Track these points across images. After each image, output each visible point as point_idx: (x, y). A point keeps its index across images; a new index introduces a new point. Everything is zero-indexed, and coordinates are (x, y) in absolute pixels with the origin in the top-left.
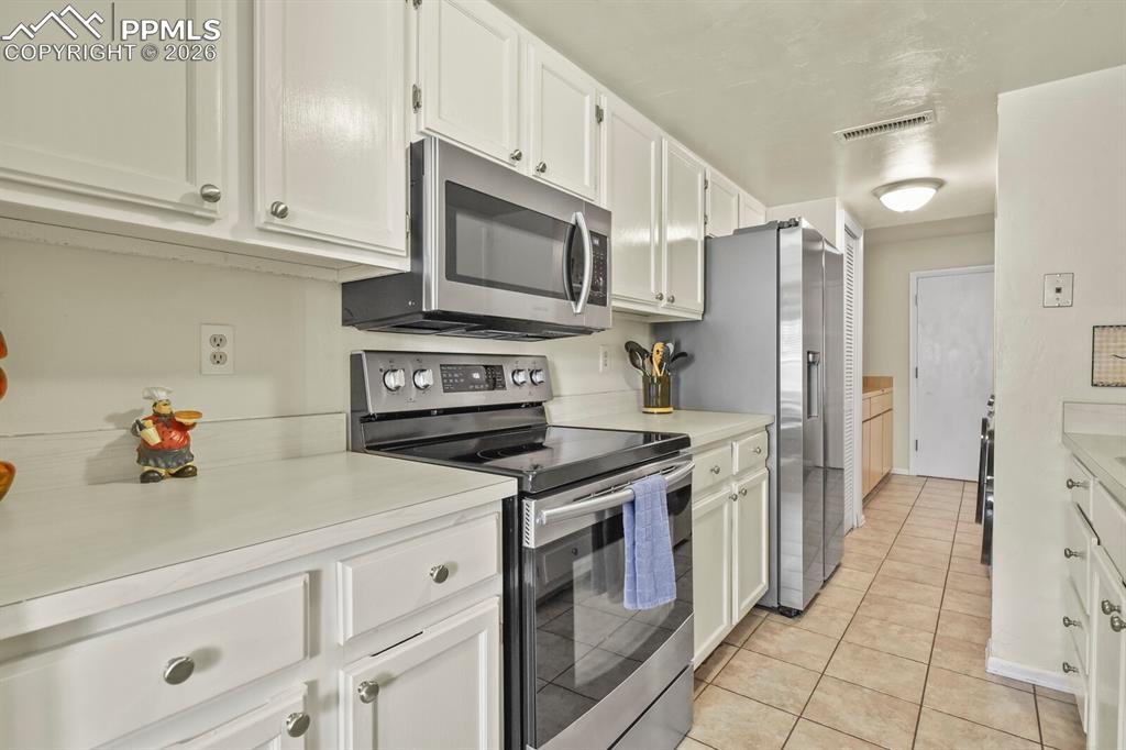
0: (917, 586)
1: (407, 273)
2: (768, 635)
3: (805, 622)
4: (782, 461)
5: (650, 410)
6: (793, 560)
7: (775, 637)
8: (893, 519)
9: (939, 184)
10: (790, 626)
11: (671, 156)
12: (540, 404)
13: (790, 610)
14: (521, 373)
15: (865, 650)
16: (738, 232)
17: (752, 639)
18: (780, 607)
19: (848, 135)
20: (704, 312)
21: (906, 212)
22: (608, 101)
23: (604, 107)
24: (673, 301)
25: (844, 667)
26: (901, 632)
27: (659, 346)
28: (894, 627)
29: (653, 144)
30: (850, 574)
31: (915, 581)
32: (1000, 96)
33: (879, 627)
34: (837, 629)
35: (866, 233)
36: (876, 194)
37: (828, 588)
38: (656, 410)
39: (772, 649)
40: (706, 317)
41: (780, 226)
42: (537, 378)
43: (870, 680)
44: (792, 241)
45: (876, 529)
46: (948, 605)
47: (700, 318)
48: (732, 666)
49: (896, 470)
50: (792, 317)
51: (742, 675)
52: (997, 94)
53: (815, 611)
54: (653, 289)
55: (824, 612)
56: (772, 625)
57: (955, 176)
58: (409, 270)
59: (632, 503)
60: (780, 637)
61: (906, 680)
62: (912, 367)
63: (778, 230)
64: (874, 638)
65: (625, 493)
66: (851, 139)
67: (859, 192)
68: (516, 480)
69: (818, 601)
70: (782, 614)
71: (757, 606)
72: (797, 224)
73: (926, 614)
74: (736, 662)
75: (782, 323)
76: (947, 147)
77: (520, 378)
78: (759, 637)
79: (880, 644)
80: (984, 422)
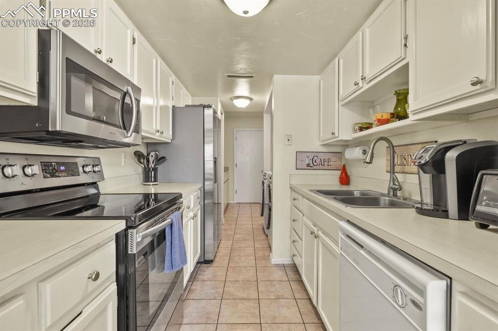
0: (246, 241)
1: (35, 107)
2: (202, 273)
3: (215, 264)
4: (206, 202)
5: (148, 183)
6: (209, 241)
7: (205, 273)
8: (233, 219)
9: (251, 99)
10: (209, 267)
11: (161, 67)
12: (96, 183)
13: (208, 261)
14: (89, 167)
15: (237, 268)
16: (186, 106)
17: (197, 276)
18: (205, 260)
19: (229, 76)
20: (172, 139)
21: (241, 108)
22: (137, 35)
23: (136, 37)
24: (162, 133)
25: (232, 276)
26: (246, 259)
27: (153, 154)
28: (244, 257)
29: (154, 60)
30: (224, 242)
31: (245, 240)
32: (274, 76)
33: (239, 258)
34: (225, 263)
35: (225, 112)
36: (232, 99)
37: (219, 249)
38: (151, 183)
39: (205, 278)
40: (173, 142)
41: (204, 107)
42: (96, 169)
43: (241, 278)
44: (209, 112)
45: (229, 224)
46: (256, 246)
47: (170, 141)
48: (192, 289)
49: (231, 202)
50: (209, 143)
51: (197, 292)
52: (273, 75)
53: (217, 259)
54: (154, 127)
55: (219, 259)
56: (203, 268)
57: (256, 98)
58: (36, 105)
59: (171, 225)
60: (208, 272)
61: (250, 274)
62: (235, 163)
63: (204, 108)
64: (238, 263)
65: (168, 221)
66: (229, 78)
67: (226, 98)
68: (125, 221)
69: (217, 255)
70: (205, 263)
71: (198, 263)
72: (211, 107)
73: (250, 250)
74: (193, 287)
75: (205, 145)
76: (253, 88)
77: (88, 169)
78: (200, 275)
79: (241, 264)
80: (263, 182)
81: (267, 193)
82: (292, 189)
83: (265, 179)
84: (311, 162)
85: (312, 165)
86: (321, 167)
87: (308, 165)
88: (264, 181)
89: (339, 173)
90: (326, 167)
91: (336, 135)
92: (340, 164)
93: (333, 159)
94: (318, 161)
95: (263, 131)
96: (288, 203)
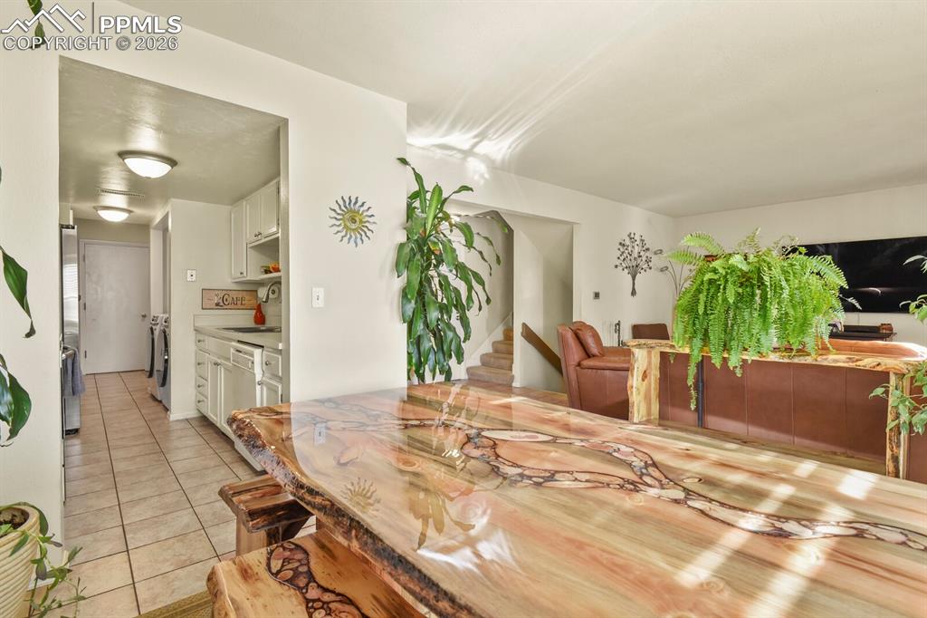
9: (130, 212)
21: (112, 221)
36: (96, 208)
52: (169, 197)
57: (139, 212)
76: (136, 203)
80: (152, 329)
81: (158, 342)
82: (197, 330)
83: (154, 324)
84: (221, 301)
85: (222, 304)
86: (233, 306)
87: (217, 304)
88: (154, 327)
89: (254, 312)
90: (239, 306)
91: (245, 274)
92: (254, 303)
93: (247, 298)
94: (230, 300)
95: (149, 248)
96: (192, 347)
